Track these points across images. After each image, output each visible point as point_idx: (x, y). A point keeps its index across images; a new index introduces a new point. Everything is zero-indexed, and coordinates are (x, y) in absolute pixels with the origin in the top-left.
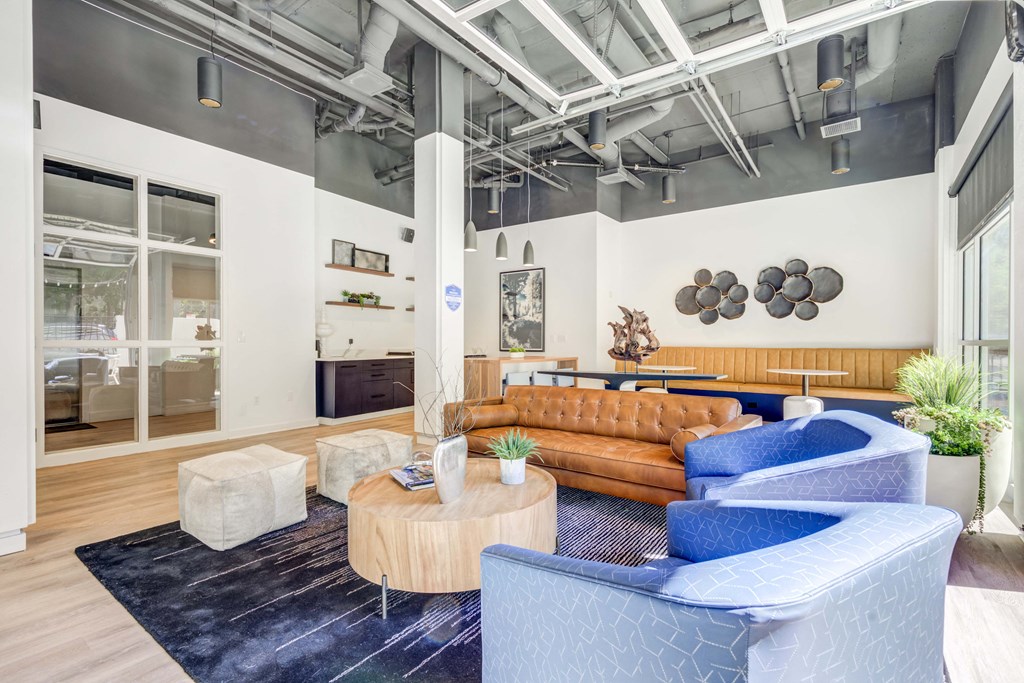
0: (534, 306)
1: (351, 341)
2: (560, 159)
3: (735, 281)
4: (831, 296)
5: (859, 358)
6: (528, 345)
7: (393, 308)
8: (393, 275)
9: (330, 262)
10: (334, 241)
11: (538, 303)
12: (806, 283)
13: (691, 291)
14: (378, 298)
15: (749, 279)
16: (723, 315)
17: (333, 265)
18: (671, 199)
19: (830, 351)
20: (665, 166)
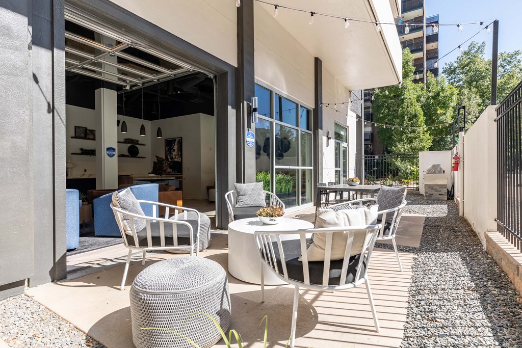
0: (178, 155)
1: (85, 171)
6: (176, 172)
9: (74, 135)
10: (75, 127)
11: (180, 153)
17: (75, 137)
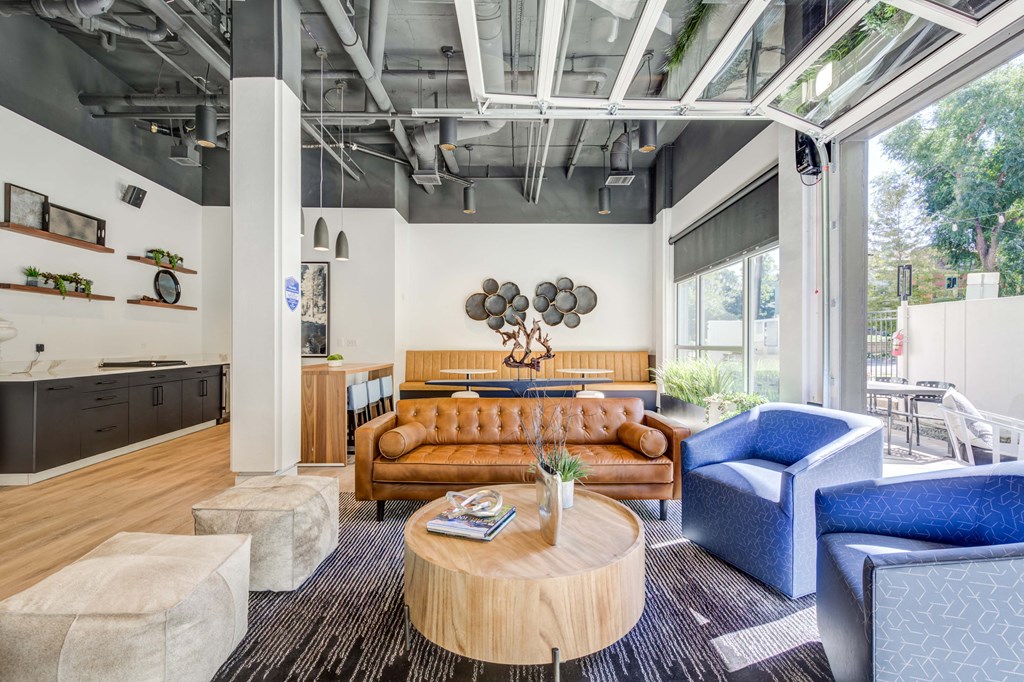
0: (316, 305)
1: (40, 348)
2: (360, 144)
3: (518, 292)
4: (589, 309)
5: (608, 358)
7: (112, 299)
8: (112, 251)
10: (8, 187)
11: (321, 303)
12: (572, 297)
13: (479, 299)
14: (89, 283)
15: (528, 291)
16: (508, 322)
17: (7, 225)
18: (472, 210)
19: (589, 353)
20: (456, 175)
